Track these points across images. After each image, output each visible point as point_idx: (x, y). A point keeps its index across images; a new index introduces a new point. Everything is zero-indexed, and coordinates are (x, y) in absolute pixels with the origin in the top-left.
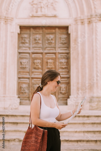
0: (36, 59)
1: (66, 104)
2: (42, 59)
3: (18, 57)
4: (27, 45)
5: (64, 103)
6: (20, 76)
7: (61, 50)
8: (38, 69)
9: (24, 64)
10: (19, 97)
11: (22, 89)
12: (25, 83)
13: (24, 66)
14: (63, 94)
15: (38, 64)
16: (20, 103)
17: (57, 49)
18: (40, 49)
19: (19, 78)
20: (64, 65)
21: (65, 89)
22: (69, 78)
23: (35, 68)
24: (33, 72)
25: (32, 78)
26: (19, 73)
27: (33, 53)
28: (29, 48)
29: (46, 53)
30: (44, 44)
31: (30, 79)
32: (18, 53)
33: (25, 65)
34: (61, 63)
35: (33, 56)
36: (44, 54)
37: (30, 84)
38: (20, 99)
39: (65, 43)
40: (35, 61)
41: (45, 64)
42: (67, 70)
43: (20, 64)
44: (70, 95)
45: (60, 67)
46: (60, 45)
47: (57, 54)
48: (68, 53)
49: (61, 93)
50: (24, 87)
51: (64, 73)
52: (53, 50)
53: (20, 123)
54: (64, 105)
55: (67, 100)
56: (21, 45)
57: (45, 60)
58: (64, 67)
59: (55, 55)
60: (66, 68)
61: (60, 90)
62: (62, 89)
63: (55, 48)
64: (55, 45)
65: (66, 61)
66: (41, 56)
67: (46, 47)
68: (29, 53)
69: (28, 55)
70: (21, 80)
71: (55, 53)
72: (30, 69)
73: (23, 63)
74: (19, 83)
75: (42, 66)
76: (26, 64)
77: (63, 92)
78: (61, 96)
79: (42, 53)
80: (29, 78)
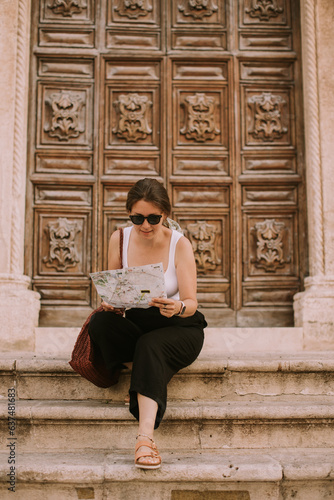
0: (126, 88)
1: (289, 320)
2: (157, 91)
3: (35, 78)
4: (82, 19)
5: (274, 314)
6: (37, 177)
7: (252, 45)
8: (141, 137)
9: (65, 114)
10: (34, 286)
11: (54, 243)
12: (67, 212)
13: (66, 125)
14: (269, 269)
15: (138, 116)
16: (42, 314)
17: (232, 39)
18: (149, 39)
19: (38, 186)
20: (273, 122)
21: (277, 244)
22: (298, 185)
23: (120, 136)
24: (109, 157)
25: (108, 186)
26: (36, 157)
27: (111, 61)
28: (92, 33)
29: (179, 62)
30: (166, 13)
31: (98, 189)
32: (34, 60)
33: (70, 119)
34: (255, 109)
35: (112, 72)
36: (167, 62)
37: (97, 216)
38: (43, 297)
39: (274, 13)
40: (123, 99)
41: (171, 113)
42: (282, 146)
43: (41, 112)
44: (307, 274)
45: (250, 129)
46: (247, 20)
47: (234, 66)
48: (293, 63)
49: (256, 263)
50: (63, 233)
51: (269, 162)
52: (213, 45)
54: (273, 326)
55: (290, 299)
56: (49, 18)
57: (173, 96)
58: (269, 129)
59: (225, 73)
60: (279, 135)
61: (255, 247)
62: (261, 243)
63: (223, 34)
64: (225, 23)
65: (279, 99)
66: (152, 73)
67: (180, 33)
68: (90, 60)
69: (84, 68)
70: (47, 198)
71: (223, 63)
72: (93, 140)
73: (61, 108)
74: (36, 213)
75: (158, 123)
76: (72, 112)
77: (270, 258)
78: (256, 278)
79: (155, 61)
80: (88, 187)
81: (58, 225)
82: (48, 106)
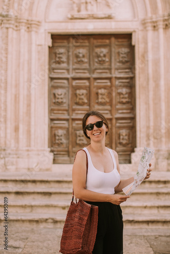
0: (79, 88)
1: (130, 162)
2: (89, 89)
3: (50, 85)
4: (64, 65)
5: (126, 160)
6: (52, 117)
7: (120, 72)
8: (83, 104)
9: (60, 97)
10: (52, 151)
11: (57, 138)
12: (61, 128)
13: (60, 100)
14: (124, 145)
15: (82, 97)
16: (54, 160)
17: (113, 71)
18: (86, 71)
19: (52, 120)
20: (126, 98)
21: (126, 138)
22: (133, 119)
23: (77, 104)
24: (74, 110)
25: (74, 120)
26: (51, 111)
27: (74, 79)
28: (68, 70)
29: (96, 79)
30: (91, 63)
31: (70, 121)
32: (50, 80)
33: (61, 98)
34: (120, 94)
35: (75, 83)
36: (92, 79)
37: (70, 129)
38: (54, 154)
39: (127, 62)
40: (78, 92)
41: (93, 96)
42: (129, 106)
43: (52, 96)
44: (136, 147)
45: (118, 100)
46: (118, 64)
47: (113, 80)
48: (132, 79)
49: (120, 143)
50: (60, 135)
51: (125, 111)
52: (106, 73)
53: (55, 193)
54: (125, 163)
55: (130, 155)
56: (54, 66)
57: (94, 90)
58: (124, 100)
59: (111, 82)
60: (128, 102)
61: (119, 138)
62: (121, 137)
63: (110, 69)
64: (110, 65)
65: (128, 91)
66: (87, 83)
67: (96, 69)
68: (67, 79)
69: (65, 81)
70: (55, 124)
71: (110, 79)
72: (69, 105)
73: (58, 95)
74: (51, 129)
75: (89, 99)
76: (62, 96)
77: (124, 142)
78: (120, 148)
79: (88, 79)
80: (67, 120)
81: (58, 132)
82: (54, 95)
